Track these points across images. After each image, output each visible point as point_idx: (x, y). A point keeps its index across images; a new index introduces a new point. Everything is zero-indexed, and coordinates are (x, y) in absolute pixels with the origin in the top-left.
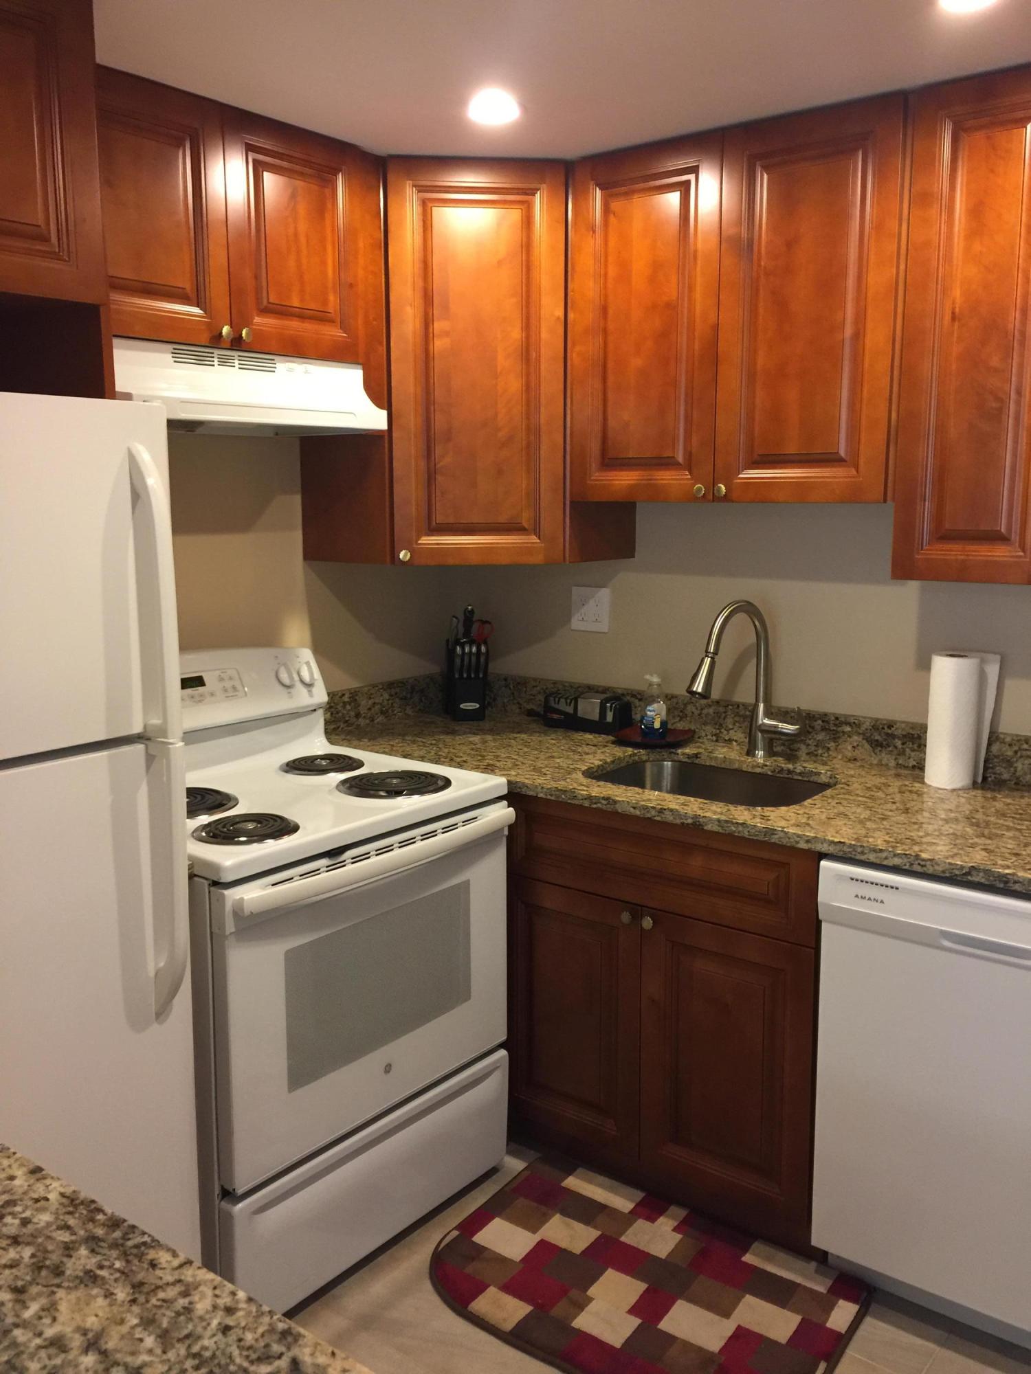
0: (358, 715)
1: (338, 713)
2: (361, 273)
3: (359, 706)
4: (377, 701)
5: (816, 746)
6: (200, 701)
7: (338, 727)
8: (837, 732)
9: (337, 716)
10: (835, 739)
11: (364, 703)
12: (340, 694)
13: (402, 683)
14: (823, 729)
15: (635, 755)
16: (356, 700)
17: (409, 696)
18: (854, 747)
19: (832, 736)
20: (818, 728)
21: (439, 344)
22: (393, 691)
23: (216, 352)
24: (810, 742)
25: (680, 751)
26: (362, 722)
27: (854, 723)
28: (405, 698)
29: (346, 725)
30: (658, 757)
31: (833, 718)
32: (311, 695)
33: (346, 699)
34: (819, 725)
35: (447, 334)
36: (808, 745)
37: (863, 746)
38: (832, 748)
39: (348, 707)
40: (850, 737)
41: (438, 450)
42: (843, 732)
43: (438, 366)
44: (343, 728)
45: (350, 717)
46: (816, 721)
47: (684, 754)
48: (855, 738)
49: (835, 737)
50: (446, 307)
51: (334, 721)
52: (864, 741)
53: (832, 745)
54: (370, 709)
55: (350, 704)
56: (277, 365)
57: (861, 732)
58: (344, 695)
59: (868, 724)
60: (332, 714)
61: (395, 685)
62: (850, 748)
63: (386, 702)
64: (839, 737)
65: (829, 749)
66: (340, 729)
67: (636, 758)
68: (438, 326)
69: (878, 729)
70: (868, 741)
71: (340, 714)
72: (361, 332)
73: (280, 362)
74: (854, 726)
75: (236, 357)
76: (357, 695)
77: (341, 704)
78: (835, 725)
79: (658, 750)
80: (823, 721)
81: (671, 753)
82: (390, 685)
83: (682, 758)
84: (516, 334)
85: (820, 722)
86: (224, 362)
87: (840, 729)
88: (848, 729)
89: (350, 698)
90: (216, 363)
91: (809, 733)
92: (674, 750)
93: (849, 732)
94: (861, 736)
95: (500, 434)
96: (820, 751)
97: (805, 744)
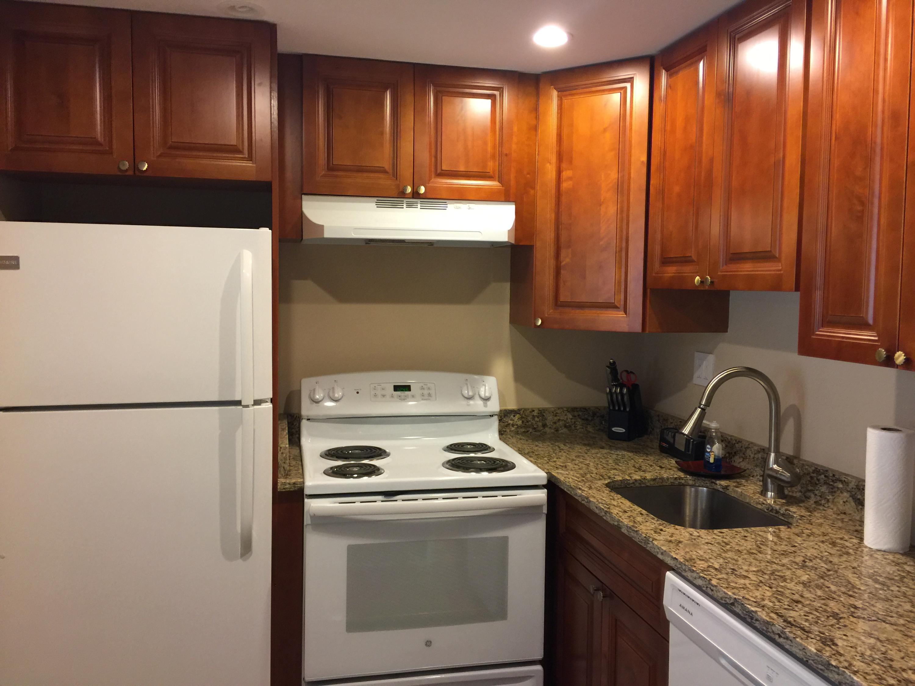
0: (544, 426)
1: (527, 422)
2: (514, 146)
3: (546, 419)
4: (561, 418)
5: (820, 496)
6: (404, 399)
7: (528, 431)
8: (834, 487)
9: (527, 424)
10: (832, 493)
11: (550, 419)
12: (530, 410)
13: (585, 409)
14: (825, 483)
15: (680, 478)
16: (544, 415)
17: (590, 418)
18: (844, 502)
19: (831, 490)
20: (822, 481)
21: (565, 185)
22: (576, 414)
23: (405, 200)
24: (817, 492)
25: (718, 482)
26: (547, 430)
27: (845, 481)
28: (587, 420)
29: (534, 430)
30: (702, 484)
31: (831, 475)
32: (485, 406)
33: (535, 413)
34: (822, 478)
35: (570, 179)
36: (816, 495)
37: (850, 503)
38: (830, 500)
39: (536, 419)
40: (842, 492)
41: (563, 253)
42: (838, 488)
43: (564, 199)
44: (531, 432)
45: (538, 426)
46: (820, 475)
47: (720, 485)
48: (845, 494)
49: (833, 491)
50: (571, 162)
51: (524, 427)
52: (851, 498)
53: (830, 497)
54: (555, 423)
55: (538, 417)
56: (448, 206)
57: (849, 490)
58: (534, 411)
59: (853, 483)
60: (523, 422)
61: (578, 410)
62: (841, 502)
63: (569, 420)
64: (835, 492)
65: (828, 500)
66: (529, 433)
67: (683, 481)
68: (566, 174)
69: (860, 489)
70: (853, 499)
71: (530, 423)
72: (513, 183)
73: (449, 204)
74: (844, 483)
75: (419, 202)
76: (544, 412)
77: (531, 417)
78: (833, 481)
79: (703, 479)
80: (825, 476)
81: (712, 482)
82: (573, 410)
83: (719, 487)
84: (614, 175)
85: (823, 476)
86: (409, 206)
87: (836, 484)
88: (841, 486)
89: (539, 413)
90: (405, 206)
91: (816, 484)
92: (714, 481)
93: (841, 488)
94: (849, 494)
95: (601, 243)
96: (823, 502)
97: (814, 493)
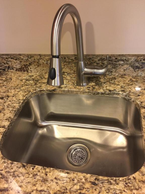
10: (114, 68)
18: (124, 70)
19: (114, 66)
27: (125, 60)
40: (122, 66)
48: (126, 66)
52: (130, 67)
59: (133, 59)
62: (122, 70)
64: (117, 67)
65: (112, 72)
69: (138, 61)
70: (132, 67)
87: (117, 63)
88: (122, 62)
93: (123, 64)
94: (129, 65)
